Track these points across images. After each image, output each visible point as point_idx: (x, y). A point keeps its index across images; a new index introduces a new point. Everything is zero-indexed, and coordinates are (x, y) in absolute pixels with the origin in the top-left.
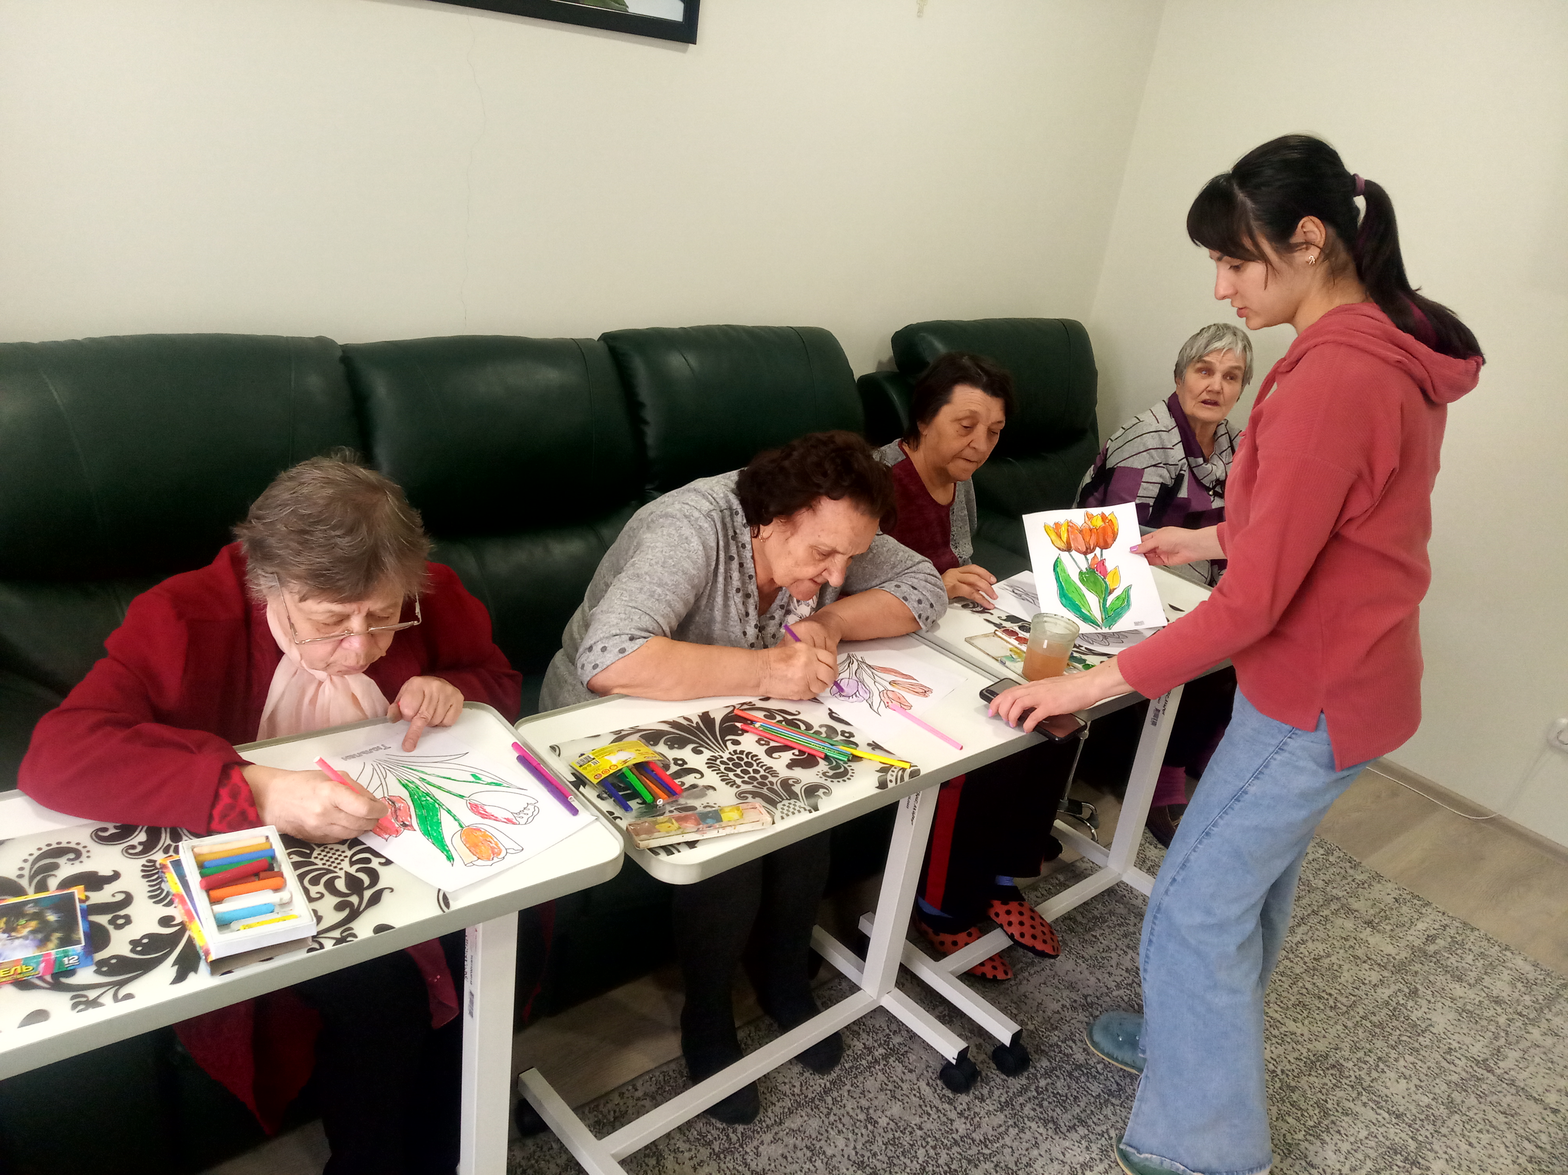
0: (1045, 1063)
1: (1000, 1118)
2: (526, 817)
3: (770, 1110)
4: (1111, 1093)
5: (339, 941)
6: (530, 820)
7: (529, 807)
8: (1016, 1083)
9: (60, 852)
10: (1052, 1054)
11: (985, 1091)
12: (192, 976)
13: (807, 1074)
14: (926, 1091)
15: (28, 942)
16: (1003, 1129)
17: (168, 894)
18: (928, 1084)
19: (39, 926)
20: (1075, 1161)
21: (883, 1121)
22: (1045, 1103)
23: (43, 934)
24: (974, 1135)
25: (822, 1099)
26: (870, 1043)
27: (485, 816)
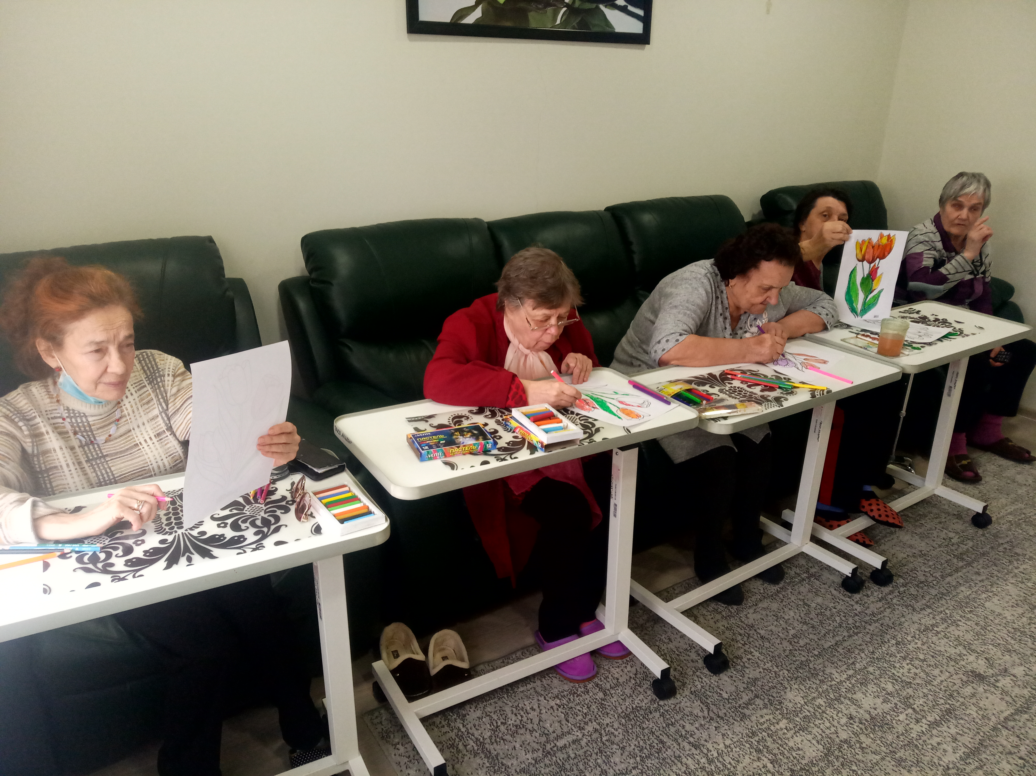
0: (901, 581)
1: (880, 604)
3: (749, 599)
4: (943, 594)
8: (886, 590)
9: (459, 417)
10: (905, 577)
11: (869, 593)
12: (536, 452)
13: (765, 585)
14: (834, 592)
15: (471, 439)
16: (882, 609)
18: (835, 589)
20: (927, 623)
21: (813, 605)
22: (905, 598)
24: (866, 612)
25: (776, 595)
26: (798, 571)
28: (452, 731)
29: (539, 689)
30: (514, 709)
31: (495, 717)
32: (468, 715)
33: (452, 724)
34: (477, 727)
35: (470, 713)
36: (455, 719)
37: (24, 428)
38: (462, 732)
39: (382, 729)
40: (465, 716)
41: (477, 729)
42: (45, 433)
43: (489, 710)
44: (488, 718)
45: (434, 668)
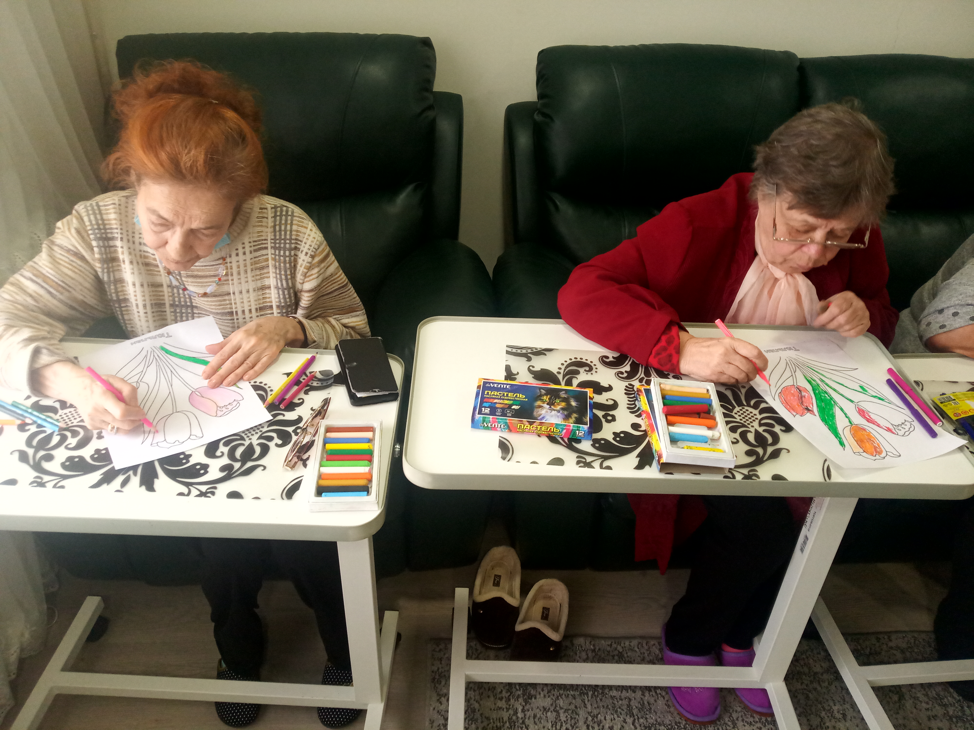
2: (903, 431)
5: (746, 477)
6: (907, 433)
7: (906, 423)
9: (581, 364)
12: (647, 467)
15: (559, 414)
17: (639, 409)
19: (566, 406)
23: (568, 412)
27: (870, 420)
28: (508, 710)
29: (634, 703)
30: (590, 718)
31: (563, 717)
32: (535, 698)
33: (512, 701)
34: (536, 720)
35: (538, 696)
36: (518, 697)
37: (96, 249)
38: (518, 718)
39: (438, 669)
40: (531, 699)
41: (535, 722)
42: (122, 261)
43: (561, 704)
44: (554, 714)
45: (523, 622)
